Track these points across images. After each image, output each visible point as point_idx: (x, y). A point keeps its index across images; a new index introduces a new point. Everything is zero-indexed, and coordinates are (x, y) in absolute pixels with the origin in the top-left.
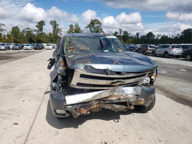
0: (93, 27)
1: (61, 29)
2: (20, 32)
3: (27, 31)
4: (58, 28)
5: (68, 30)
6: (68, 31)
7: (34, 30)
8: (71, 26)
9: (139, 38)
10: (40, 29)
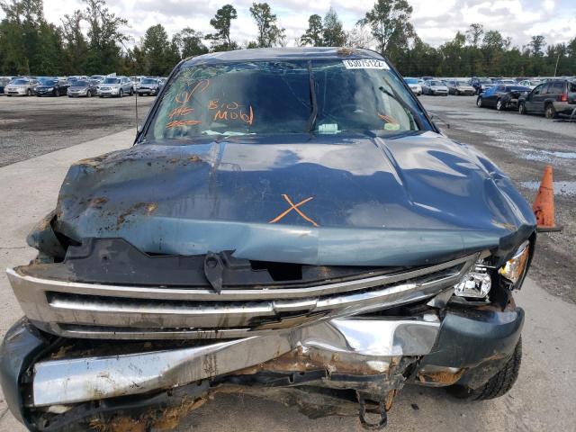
0: (381, 18)
1: (283, 30)
2: (168, 43)
3: (185, 40)
4: (274, 27)
5: (305, 33)
6: (303, 36)
7: (205, 34)
8: (314, 20)
9: (543, 54)
10: (221, 33)
